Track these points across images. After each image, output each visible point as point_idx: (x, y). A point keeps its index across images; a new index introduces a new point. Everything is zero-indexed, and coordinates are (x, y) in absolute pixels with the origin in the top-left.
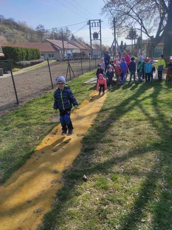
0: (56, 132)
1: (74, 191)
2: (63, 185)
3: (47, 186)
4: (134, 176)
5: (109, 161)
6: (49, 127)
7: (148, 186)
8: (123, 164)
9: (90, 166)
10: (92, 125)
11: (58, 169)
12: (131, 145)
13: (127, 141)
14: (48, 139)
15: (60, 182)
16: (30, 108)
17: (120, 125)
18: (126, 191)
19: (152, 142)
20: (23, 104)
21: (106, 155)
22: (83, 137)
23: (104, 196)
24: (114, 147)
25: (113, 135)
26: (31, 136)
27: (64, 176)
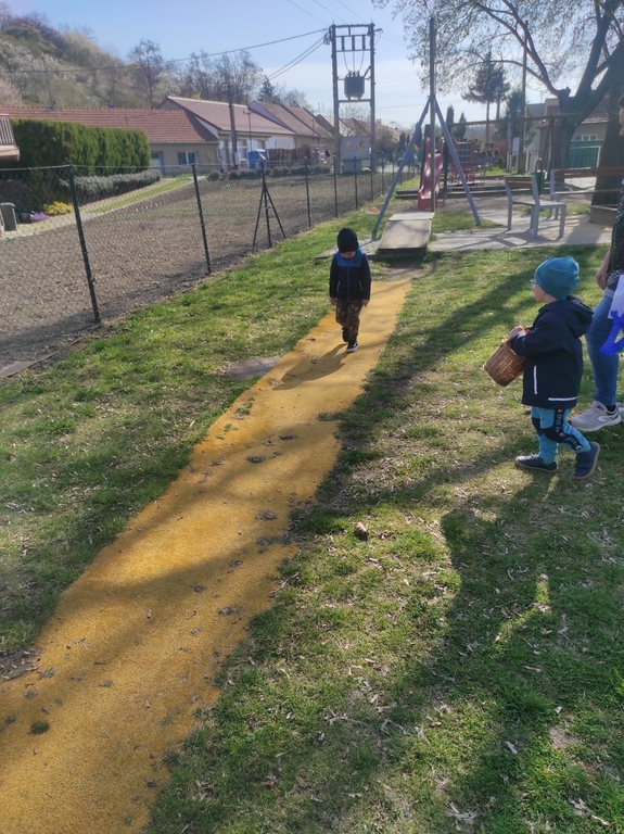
0: (250, 406)
1: (331, 562)
2: (296, 548)
3: (246, 553)
4: (514, 527)
8: (476, 497)
9: (371, 500)
10: (366, 388)
11: (271, 508)
12: (501, 444)
13: (485, 433)
14: (228, 427)
15: (286, 542)
16: (145, 335)
18: (492, 563)
20: (114, 322)
21: (421, 472)
22: (340, 421)
23: (425, 574)
24: (444, 449)
25: (438, 416)
26: (169, 419)
27: (294, 526)
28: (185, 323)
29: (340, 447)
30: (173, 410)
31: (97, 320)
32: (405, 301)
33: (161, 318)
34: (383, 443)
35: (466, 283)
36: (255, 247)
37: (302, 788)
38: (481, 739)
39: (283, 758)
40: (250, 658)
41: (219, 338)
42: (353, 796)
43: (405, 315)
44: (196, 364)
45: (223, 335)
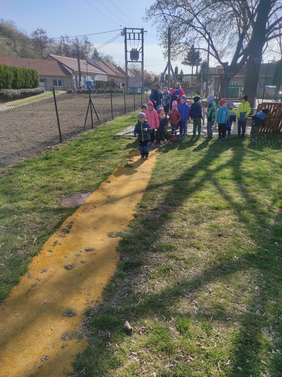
0: (70, 227)
1: (107, 357)
2: (86, 344)
3: (53, 347)
4: (219, 323)
5: (169, 290)
6: (56, 219)
7: (246, 344)
8: (196, 297)
9: (135, 300)
10: (135, 216)
11: (74, 307)
12: (207, 257)
13: (198, 249)
14: (55, 243)
15: (80, 337)
16: (20, 177)
17: (184, 217)
18: (207, 356)
19: (241, 251)
22: (119, 238)
23: (167, 367)
24: (177, 260)
25: (173, 236)
27: (86, 322)
29: (118, 258)
34: (143, 255)
36: (85, 129)
41: (60, 180)
44: (45, 197)
45: (62, 178)
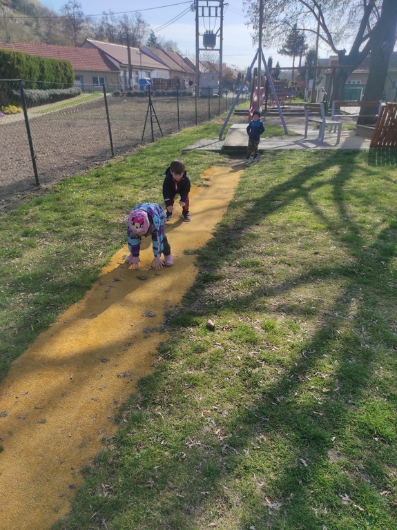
1: (191, 345)
2: (169, 336)
3: (136, 338)
4: (307, 324)
5: (255, 298)
6: (121, 235)
8: (283, 305)
9: (217, 306)
10: (215, 234)
11: (152, 310)
12: (299, 272)
13: (290, 265)
14: (124, 256)
15: (162, 331)
16: (69, 195)
17: (273, 236)
18: (293, 347)
19: (340, 268)
20: (49, 186)
21: (249, 289)
22: (197, 255)
23: (251, 354)
24: (264, 275)
25: (260, 254)
26: (86, 250)
27: (167, 321)
28: (96, 188)
29: (197, 271)
30: (88, 245)
31: (38, 184)
32: (239, 180)
33: (80, 184)
34: (225, 270)
35: (278, 170)
36: (143, 141)
37: (171, 488)
38: (285, 457)
39: (159, 469)
40: (138, 405)
41: (119, 199)
42: (204, 493)
43: (240, 189)
44: (104, 215)
45: (121, 197)
